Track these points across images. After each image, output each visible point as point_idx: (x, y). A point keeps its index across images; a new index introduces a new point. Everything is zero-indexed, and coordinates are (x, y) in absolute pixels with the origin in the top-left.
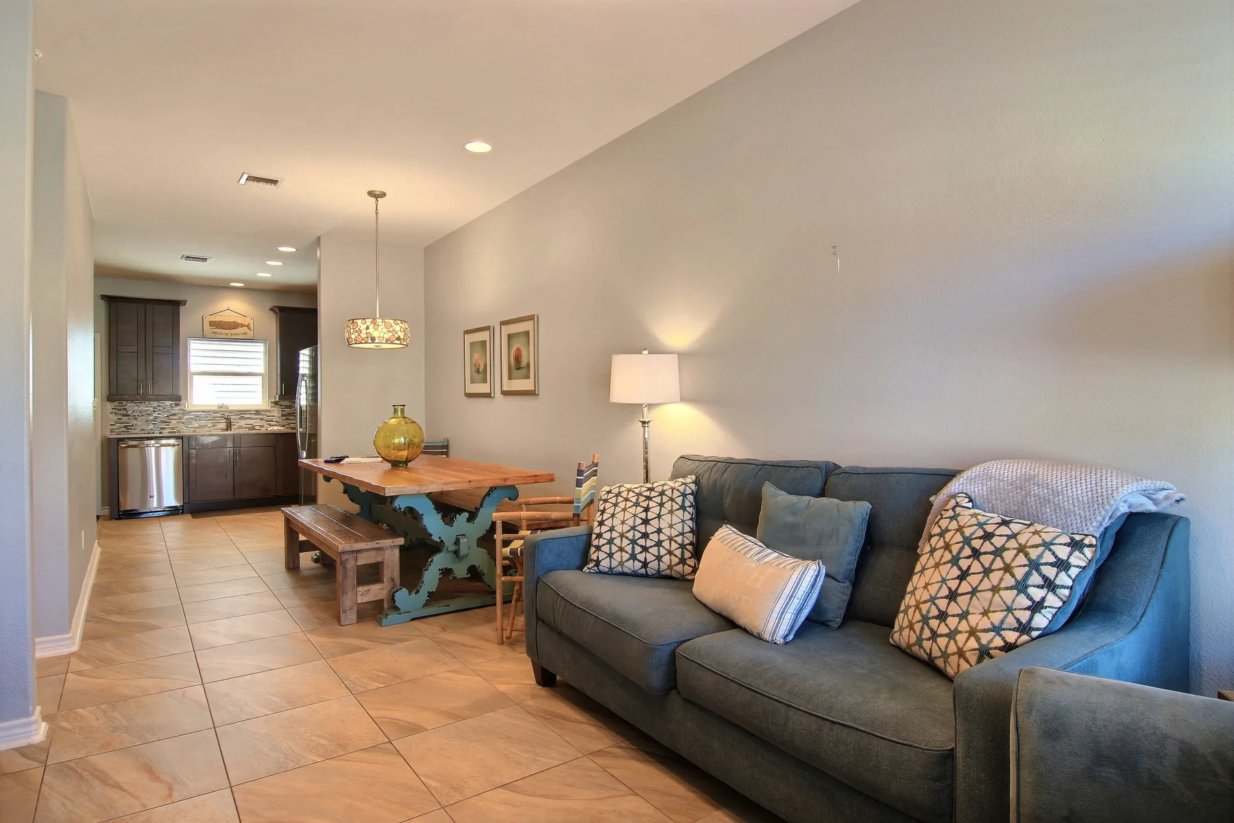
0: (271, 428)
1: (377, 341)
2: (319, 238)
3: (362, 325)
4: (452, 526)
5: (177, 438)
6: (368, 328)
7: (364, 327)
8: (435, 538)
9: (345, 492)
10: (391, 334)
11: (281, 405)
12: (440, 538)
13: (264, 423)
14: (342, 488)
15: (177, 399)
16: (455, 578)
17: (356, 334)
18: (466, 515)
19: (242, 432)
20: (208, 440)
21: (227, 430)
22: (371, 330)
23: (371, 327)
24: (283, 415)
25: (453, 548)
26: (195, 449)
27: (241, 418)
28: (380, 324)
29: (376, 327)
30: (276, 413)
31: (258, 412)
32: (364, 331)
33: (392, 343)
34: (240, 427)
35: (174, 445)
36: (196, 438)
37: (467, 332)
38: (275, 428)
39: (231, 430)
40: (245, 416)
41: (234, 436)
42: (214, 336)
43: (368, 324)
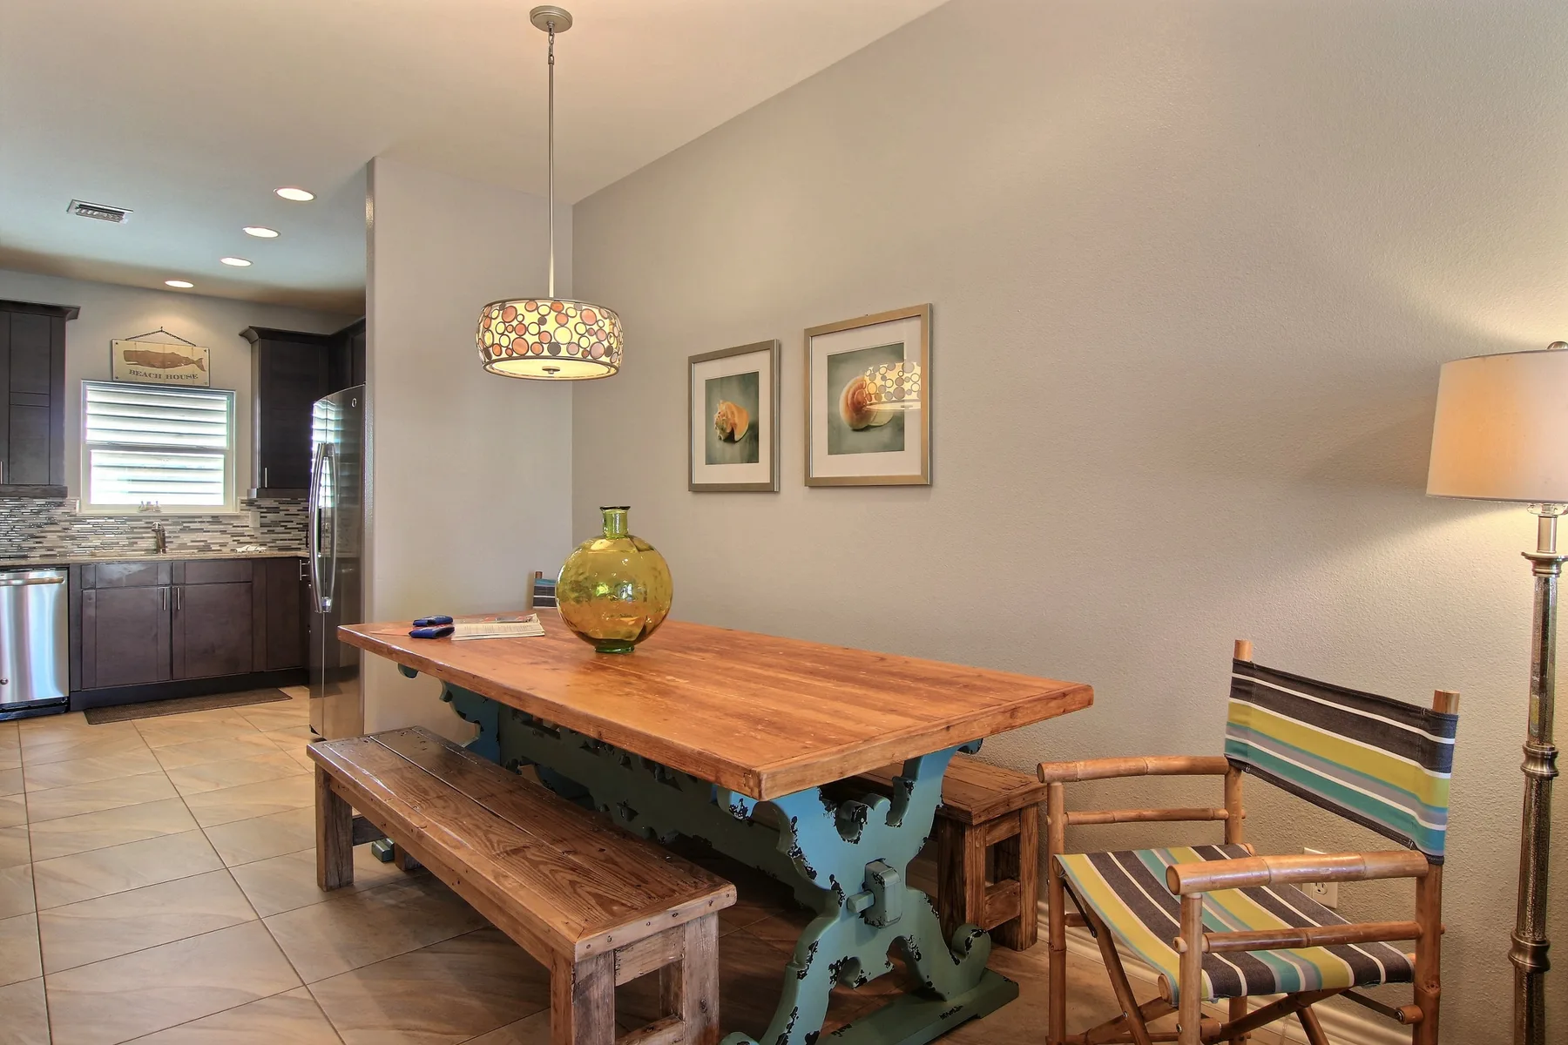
0: (244, 549)
1: (564, 353)
2: (371, 165)
3: (527, 314)
4: (856, 842)
5: (58, 567)
6: (542, 321)
7: (532, 317)
8: (822, 881)
9: (448, 697)
10: (594, 339)
11: (259, 507)
12: (832, 878)
13: (227, 539)
14: (438, 688)
15: (57, 493)
16: (863, 981)
17: (513, 336)
18: (884, 804)
19: (188, 557)
20: (115, 572)
21: (157, 551)
22: (550, 325)
23: (551, 318)
24: (262, 525)
25: (863, 903)
26: (95, 588)
27: (184, 530)
28: (571, 312)
29: (562, 319)
30: (251, 520)
31: (216, 519)
32: (534, 329)
33: (595, 361)
34: (183, 546)
35: (51, 582)
36: (96, 567)
37: (696, 360)
38: (252, 548)
39: (164, 551)
40: (193, 526)
41: (173, 566)
42: (133, 378)
43: (544, 310)
